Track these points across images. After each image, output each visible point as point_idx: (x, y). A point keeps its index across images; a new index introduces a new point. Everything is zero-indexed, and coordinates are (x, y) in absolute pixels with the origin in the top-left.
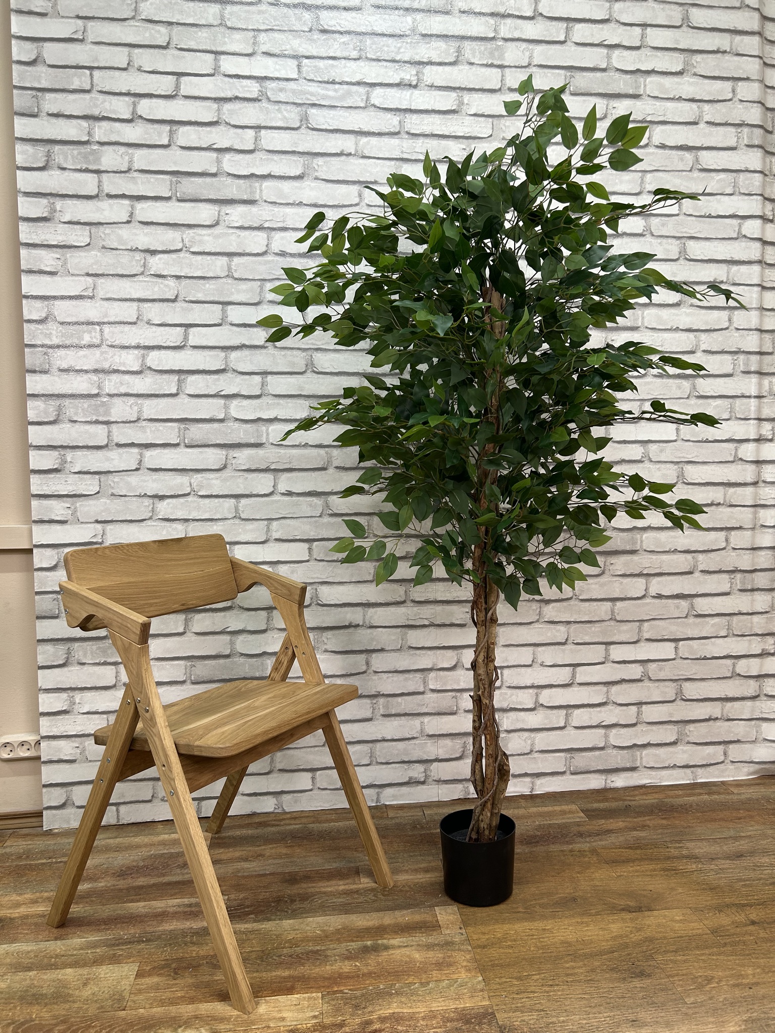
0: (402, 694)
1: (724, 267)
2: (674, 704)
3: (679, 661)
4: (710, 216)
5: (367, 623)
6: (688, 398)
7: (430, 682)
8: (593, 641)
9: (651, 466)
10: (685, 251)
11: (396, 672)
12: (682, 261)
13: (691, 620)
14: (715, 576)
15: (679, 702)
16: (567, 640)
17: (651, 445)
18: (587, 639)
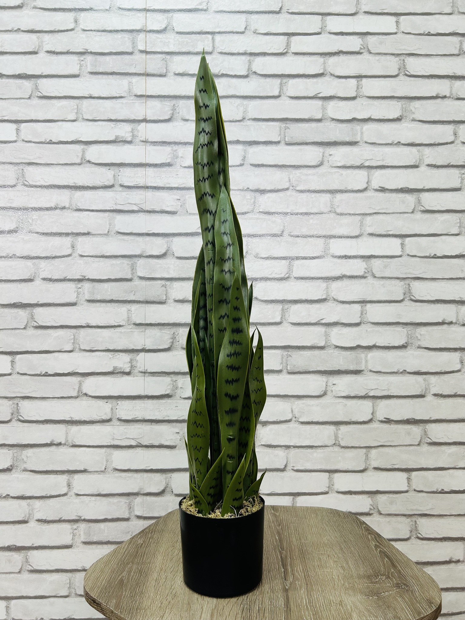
0: (105, 520)
1: (446, 82)
2: (408, 543)
3: (412, 494)
4: (429, 34)
5: (70, 441)
6: (413, 212)
7: (136, 508)
8: (316, 468)
9: (376, 282)
10: (405, 68)
11: (99, 495)
12: (401, 77)
13: (425, 448)
14: (450, 400)
15: (414, 541)
16: (286, 466)
17: (373, 261)
18: (309, 466)
